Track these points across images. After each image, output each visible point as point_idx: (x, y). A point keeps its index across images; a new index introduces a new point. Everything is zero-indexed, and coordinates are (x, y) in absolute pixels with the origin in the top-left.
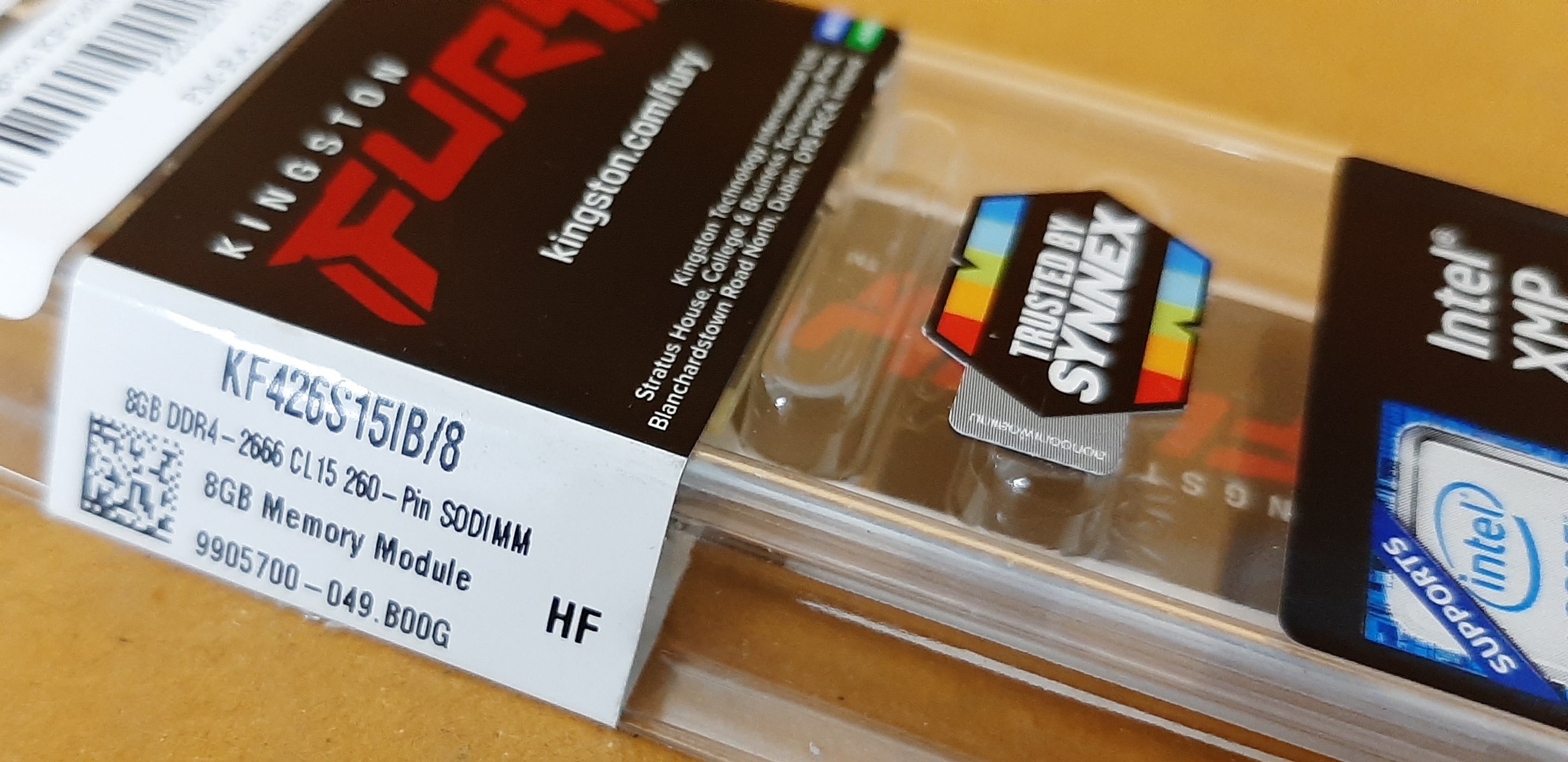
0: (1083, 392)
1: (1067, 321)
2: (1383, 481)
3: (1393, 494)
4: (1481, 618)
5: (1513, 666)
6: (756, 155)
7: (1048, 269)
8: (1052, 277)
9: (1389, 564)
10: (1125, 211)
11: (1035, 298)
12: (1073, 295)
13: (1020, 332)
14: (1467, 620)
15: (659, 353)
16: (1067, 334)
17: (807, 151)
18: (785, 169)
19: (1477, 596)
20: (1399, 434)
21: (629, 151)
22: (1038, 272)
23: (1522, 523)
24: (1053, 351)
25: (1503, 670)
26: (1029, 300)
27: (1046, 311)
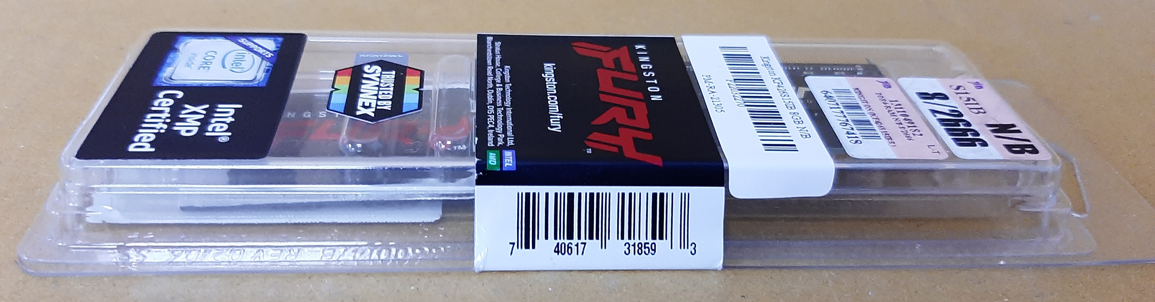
0: (369, 67)
1: (378, 83)
2: (270, 68)
3: (267, 66)
4: (245, 47)
5: (240, 41)
6: (508, 103)
7: (388, 94)
8: (386, 92)
9: (273, 52)
10: (365, 116)
11: (391, 86)
12: (378, 89)
13: (394, 77)
14: (251, 46)
15: (501, 51)
16: (378, 79)
17: (491, 109)
18: (495, 102)
20: (261, 79)
21: (552, 95)
22: (391, 93)
23: (224, 68)
24: (381, 74)
25: (244, 39)
26: (393, 85)
27: (386, 83)
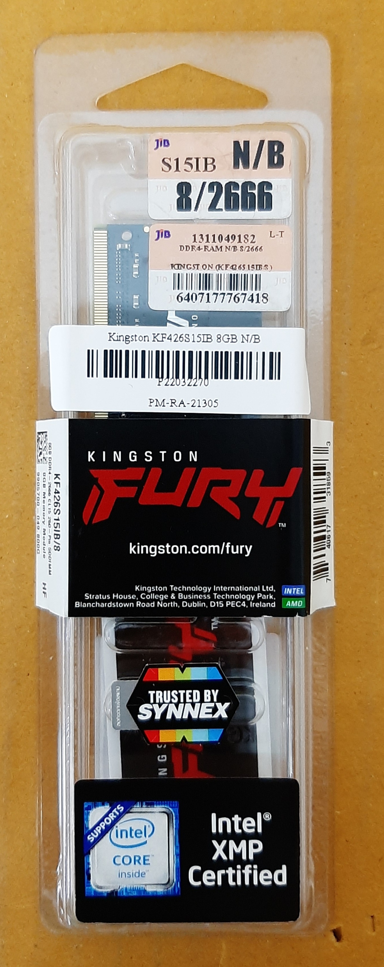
0: (141, 714)
1: (170, 704)
2: (144, 803)
3: (141, 806)
4: (103, 833)
5: (91, 841)
7: (191, 694)
8: (188, 696)
9: (113, 807)
11: (177, 693)
12: (183, 704)
13: (159, 692)
14: (102, 828)
15: (104, 594)
16: (164, 705)
18: (202, 601)
19: (111, 831)
20: (166, 806)
21: (189, 549)
22: (189, 691)
23: (146, 842)
24: (155, 702)
25: (89, 838)
26: (174, 691)
27: (172, 697)
